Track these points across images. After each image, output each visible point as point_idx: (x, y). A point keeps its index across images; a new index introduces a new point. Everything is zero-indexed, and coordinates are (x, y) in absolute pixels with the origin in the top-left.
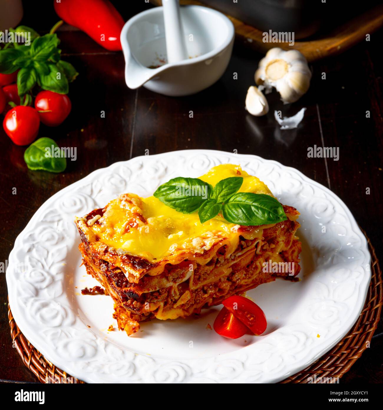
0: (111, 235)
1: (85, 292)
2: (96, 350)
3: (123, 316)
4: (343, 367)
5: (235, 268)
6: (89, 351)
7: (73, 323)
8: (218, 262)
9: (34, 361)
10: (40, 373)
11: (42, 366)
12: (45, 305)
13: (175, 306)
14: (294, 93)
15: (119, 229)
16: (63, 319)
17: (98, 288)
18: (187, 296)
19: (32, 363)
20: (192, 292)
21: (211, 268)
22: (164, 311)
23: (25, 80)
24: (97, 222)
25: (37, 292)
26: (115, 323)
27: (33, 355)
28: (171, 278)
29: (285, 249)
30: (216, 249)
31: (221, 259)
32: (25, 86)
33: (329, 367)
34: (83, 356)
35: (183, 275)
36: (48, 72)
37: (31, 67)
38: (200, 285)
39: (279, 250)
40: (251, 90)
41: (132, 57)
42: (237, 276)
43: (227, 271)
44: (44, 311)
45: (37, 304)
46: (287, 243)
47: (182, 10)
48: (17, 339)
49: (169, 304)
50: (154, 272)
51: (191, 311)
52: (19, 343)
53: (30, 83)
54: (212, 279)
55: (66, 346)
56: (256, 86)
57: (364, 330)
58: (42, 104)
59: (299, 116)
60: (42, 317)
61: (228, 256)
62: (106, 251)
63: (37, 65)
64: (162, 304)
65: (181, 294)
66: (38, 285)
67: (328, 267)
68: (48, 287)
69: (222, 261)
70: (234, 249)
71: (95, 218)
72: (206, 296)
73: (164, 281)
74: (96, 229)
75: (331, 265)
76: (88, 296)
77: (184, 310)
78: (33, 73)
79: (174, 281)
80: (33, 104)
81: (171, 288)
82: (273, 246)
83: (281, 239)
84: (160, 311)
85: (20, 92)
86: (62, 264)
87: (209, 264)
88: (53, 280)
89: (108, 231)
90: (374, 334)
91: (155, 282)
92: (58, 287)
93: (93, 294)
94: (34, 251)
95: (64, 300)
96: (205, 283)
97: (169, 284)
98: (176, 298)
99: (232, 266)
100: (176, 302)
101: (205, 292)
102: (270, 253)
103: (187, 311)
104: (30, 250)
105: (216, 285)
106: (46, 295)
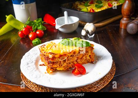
0: (47, 50)
1: (40, 65)
2: (40, 76)
3: (49, 70)
4: (106, 83)
5: (78, 58)
6: (38, 76)
7: (35, 71)
8: (73, 56)
9: (25, 80)
10: (26, 83)
11: (27, 82)
12: (29, 67)
13: (62, 66)
14: (92, 31)
15: (49, 48)
16: (33, 70)
17: (43, 64)
18: (65, 64)
19: (24, 81)
20: (66, 63)
21: (72, 57)
22: (59, 67)
23: (34, 27)
24: (44, 47)
25: (28, 64)
26: (47, 72)
27: (25, 79)
28: (61, 58)
29: (91, 55)
30: (73, 52)
31: (74, 55)
32: (34, 28)
33: (103, 83)
34: (36, 77)
35: (64, 58)
36: (39, 26)
37: (36, 25)
38: (69, 62)
39: (89, 55)
40: (83, 30)
41: (57, 23)
42: (78, 60)
43: (76, 59)
44: (28, 68)
45: (27, 66)
46: (91, 53)
47: (69, 17)
48: (22, 76)
49: (60, 65)
50: (56, 56)
51: (66, 68)
52: (22, 77)
53: (35, 28)
54: (71, 61)
55: (32, 75)
56: (84, 30)
57: (111, 74)
58: (38, 33)
59: (93, 35)
60: (28, 69)
61: (76, 54)
62: (45, 52)
63: (37, 24)
64: (58, 65)
65: (63, 64)
66: (28, 63)
67: (101, 60)
68: (31, 63)
69: (75, 56)
70: (78, 53)
71: (43, 46)
72: (70, 65)
73: (59, 59)
74: (43, 49)
75: (102, 59)
76: (41, 66)
77: (64, 68)
78: (36, 26)
79: (62, 59)
80: (36, 32)
81: (61, 61)
82: (88, 53)
83: (90, 52)
84: (58, 67)
85: (33, 30)
86: (36, 59)
87: (71, 56)
88: (32, 62)
89: (46, 49)
90: (114, 76)
91: (56, 59)
92: (34, 63)
93: (42, 66)
94: (29, 56)
95: (34, 66)
96: (70, 61)
97: (60, 60)
98: (62, 64)
99: (77, 57)
100: (62, 65)
101: (70, 64)
102: (87, 55)
103: (65, 68)
104: (28, 56)
105: (73, 62)
106: (30, 65)
